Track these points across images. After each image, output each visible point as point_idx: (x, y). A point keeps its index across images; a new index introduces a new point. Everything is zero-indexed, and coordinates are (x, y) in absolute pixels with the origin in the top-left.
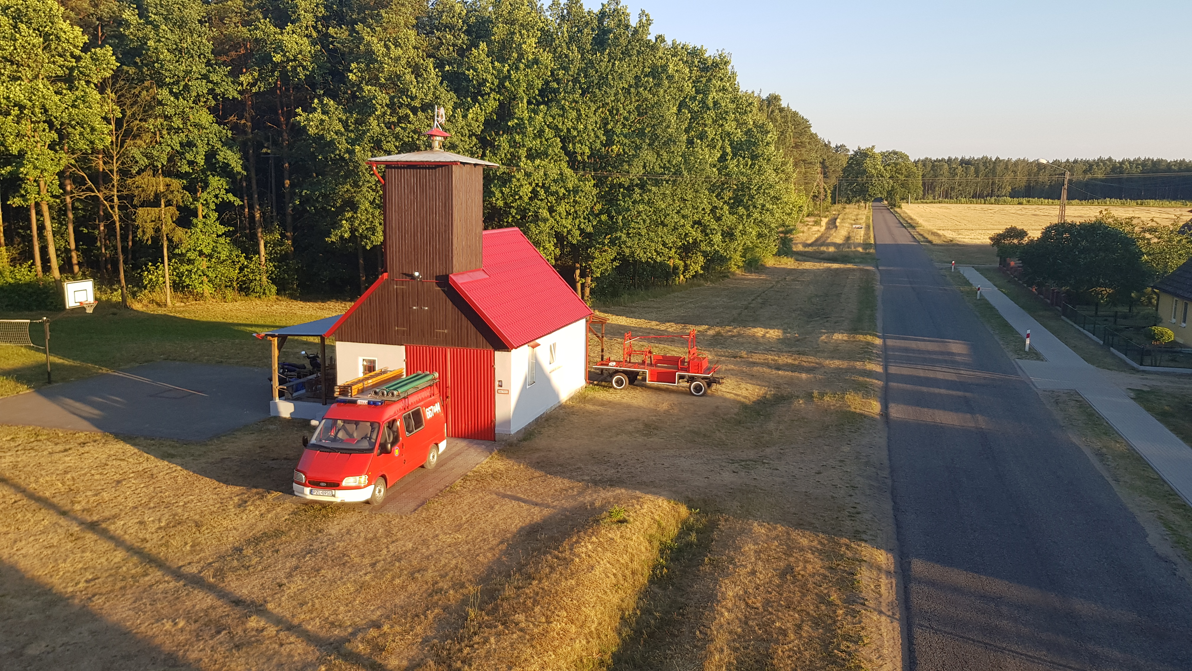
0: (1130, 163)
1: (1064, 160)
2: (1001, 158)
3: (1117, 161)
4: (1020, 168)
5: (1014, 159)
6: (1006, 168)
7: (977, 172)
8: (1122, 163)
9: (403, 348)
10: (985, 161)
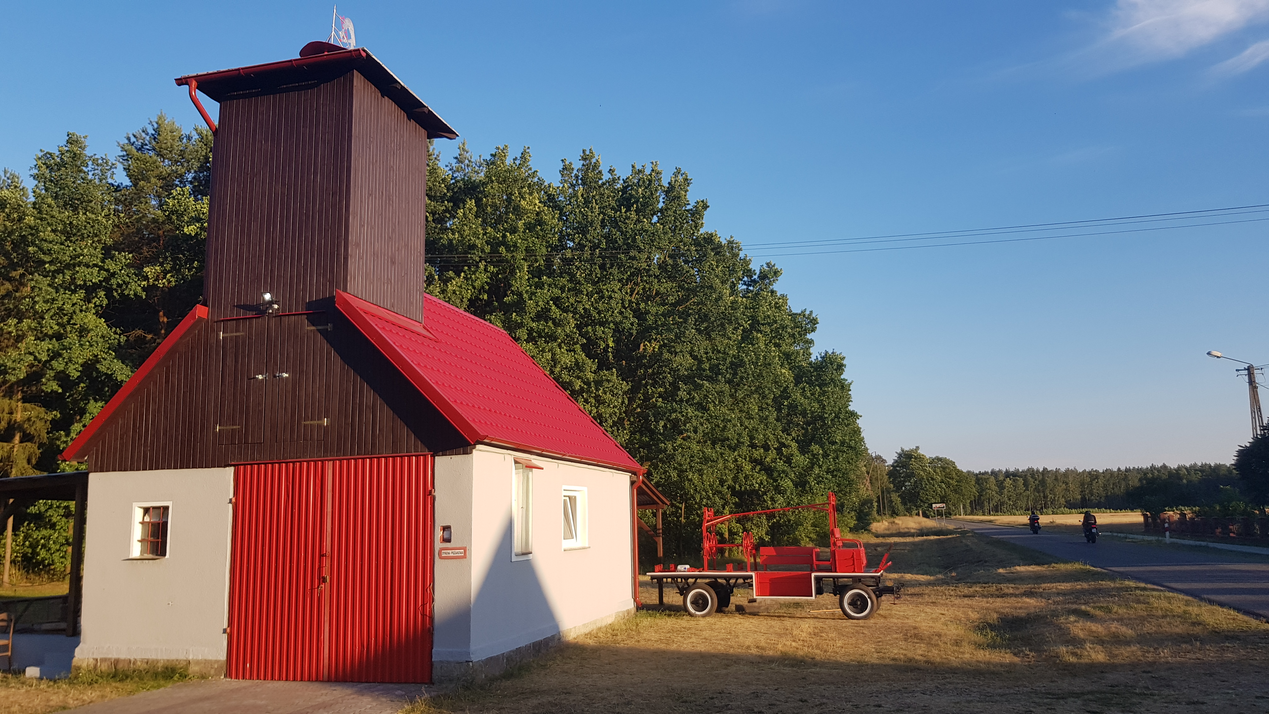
0: (1186, 468)
1: (1115, 469)
2: (1049, 469)
3: (1172, 468)
4: (1071, 479)
5: (1063, 470)
6: (1056, 479)
7: (1026, 484)
8: (1179, 468)
9: (230, 472)
10: (1032, 473)
